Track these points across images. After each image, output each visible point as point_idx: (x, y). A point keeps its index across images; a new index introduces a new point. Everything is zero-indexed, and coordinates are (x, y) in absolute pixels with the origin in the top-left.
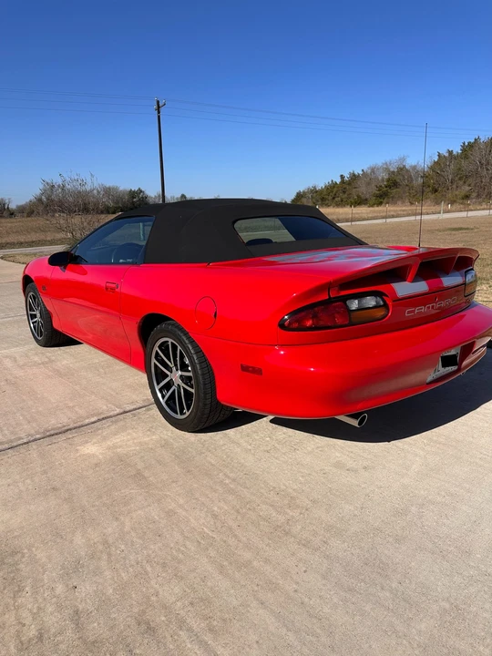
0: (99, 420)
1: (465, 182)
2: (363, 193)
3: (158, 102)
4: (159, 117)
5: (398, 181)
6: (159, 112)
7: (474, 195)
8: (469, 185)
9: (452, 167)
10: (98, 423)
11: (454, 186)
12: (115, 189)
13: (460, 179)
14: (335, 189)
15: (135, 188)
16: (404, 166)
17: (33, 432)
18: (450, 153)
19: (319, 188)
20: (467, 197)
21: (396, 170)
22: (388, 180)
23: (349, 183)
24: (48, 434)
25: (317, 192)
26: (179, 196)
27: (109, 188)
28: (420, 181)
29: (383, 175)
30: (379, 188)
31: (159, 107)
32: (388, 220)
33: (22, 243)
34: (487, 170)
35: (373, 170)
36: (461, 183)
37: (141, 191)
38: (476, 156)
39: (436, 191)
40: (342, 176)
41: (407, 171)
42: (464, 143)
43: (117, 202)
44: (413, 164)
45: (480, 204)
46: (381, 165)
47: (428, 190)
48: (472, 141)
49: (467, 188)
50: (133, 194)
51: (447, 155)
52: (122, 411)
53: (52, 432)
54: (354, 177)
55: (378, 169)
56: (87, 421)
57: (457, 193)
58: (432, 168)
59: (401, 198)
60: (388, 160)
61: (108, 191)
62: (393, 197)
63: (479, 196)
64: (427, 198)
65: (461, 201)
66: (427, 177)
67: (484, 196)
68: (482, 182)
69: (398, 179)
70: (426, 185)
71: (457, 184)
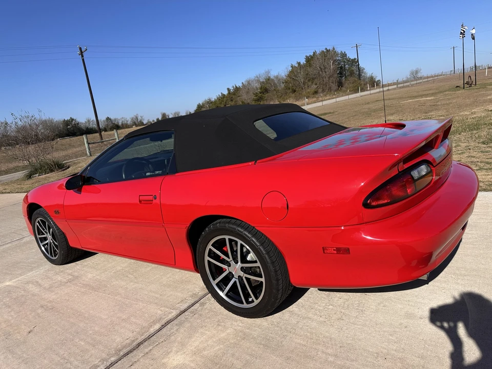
0: (163, 326)
1: (312, 83)
2: (245, 100)
3: (80, 49)
4: (83, 60)
5: (268, 88)
6: (82, 56)
7: (320, 90)
8: (316, 84)
9: (302, 73)
10: (164, 330)
11: (306, 86)
12: (51, 121)
13: (309, 81)
14: (225, 99)
15: (67, 118)
16: (269, 77)
17: (104, 355)
18: (299, 63)
19: (213, 100)
20: (316, 92)
21: (264, 80)
22: (261, 88)
23: (234, 94)
24: (122, 353)
25: (212, 103)
26: (105, 119)
27: (46, 121)
28: (283, 86)
29: (258, 85)
30: (256, 95)
31: (82, 53)
34: (326, 72)
35: (249, 82)
36: (310, 83)
37: (73, 120)
38: (317, 64)
39: (294, 91)
40: (228, 89)
41: (273, 80)
42: (306, 56)
43: (54, 131)
44: (276, 75)
45: (326, 96)
46: (254, 78)
47: (289, 91)
48: (312, 54)
49: (315, 86)
50: (67, 123)
51: (297, 65)
52: (178, 312)
53: (125, 351)
54: (237, 89)
55: (252, 81)
56: (152, 330)
57: (309, 90)
58: (289, 76)
60: (258, 74)
61: (45, 123)
62: (266, 100)
63: (323, 91)
64: (290, 97)
65: (313, 96)
66: (287, 82)
67: (327, 90)
68: (323, 81)
69: (267, 86)
70: (287, 88)
71: (308, 84)
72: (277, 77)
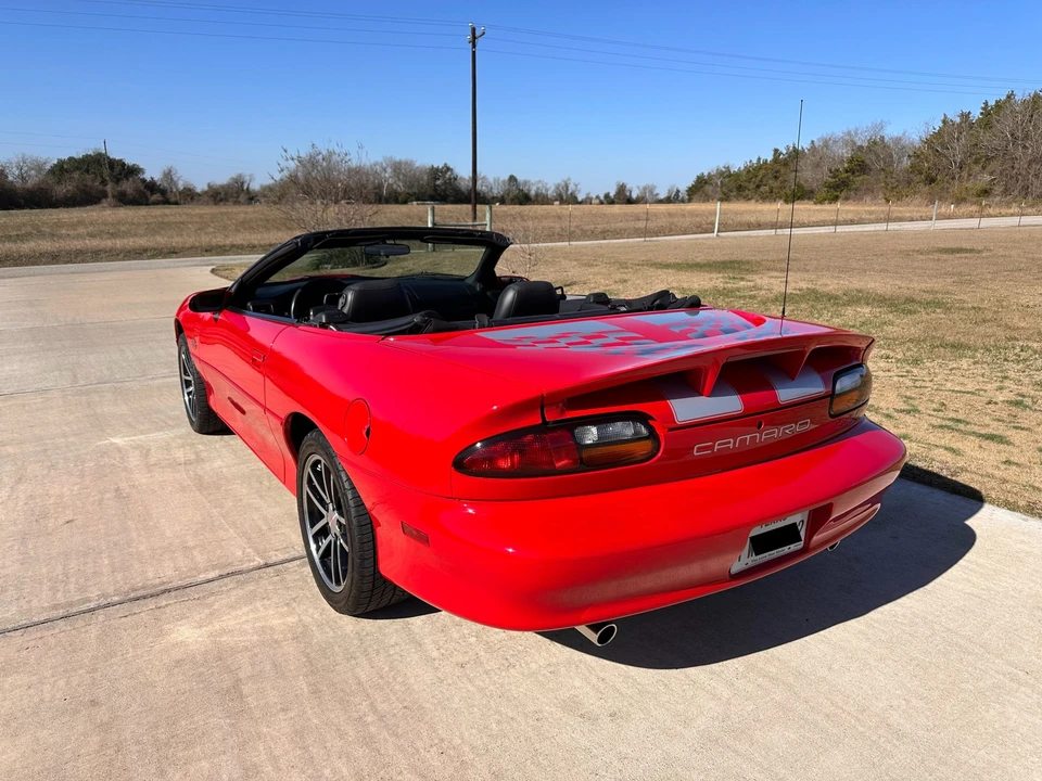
1: (984, 168)
2: (806, 181)
3: (474, 30)
4: (474, 53)
5: (868, 162)
6: (474, 46)
7: (998, 189)
8: (991, 174)
9: (963, 141)
11: (965, 174)
12: (409, 164)
13: (976, 162)
14: (762, 172)
16: (882, 138)
18: (965, 116)
19: (734, 169)
20: (986, 193)
21: (865, 144)
22: (851, 161)
23: (785, 164)
25: (730, 175)
26: (507, 178)
27: (400, 163)
28: (906, 163)
29: (846, 153)
30: (834, 173)
31: (474, 38)
32: (840, 229)
33: (254, 247)
34: (1025, 147)
35: (826, 144)
36: (977, 168)
37: (448, 169)
38: (1005, 126)
39: (932, 181)
40: (776, 150)
41: (885, 147)
42: (986, 103)
43: (411, 187)
44: (897, 135)
45: (1009, 205)
46: (841, 135)
47: (917, 178)
48: (1003, 98)
49: (987, 178)
50: (435, 173)
54: (796, 154)
55: (835, 142)
57: (969, 185)
58: (929, 142)
59: (870, 190)
60: (852, 128)
61: (397, 168)
62: (856, 189)
63: (1006, 192)
64: (915, 193)
65: (975, 199)
66: (918, 156)
67: (1016, 192)
68: (1013, 167)
69: (869, 159)
70: (915, 169)
71: (970, 169)
72: (898, 140)
